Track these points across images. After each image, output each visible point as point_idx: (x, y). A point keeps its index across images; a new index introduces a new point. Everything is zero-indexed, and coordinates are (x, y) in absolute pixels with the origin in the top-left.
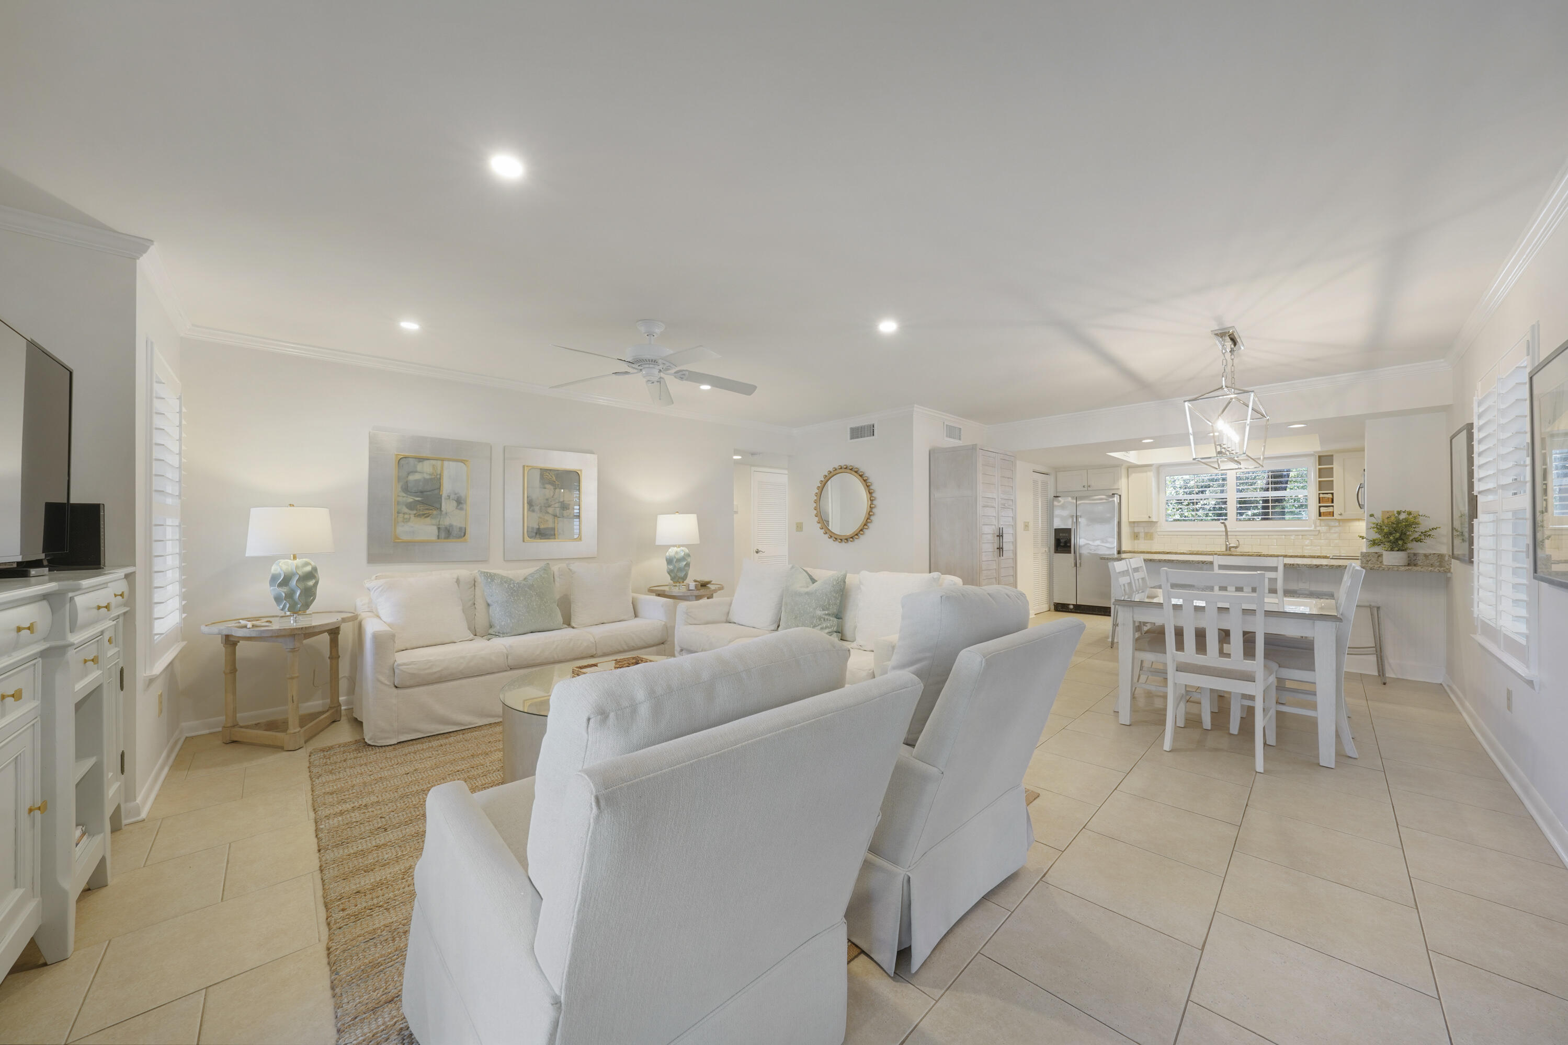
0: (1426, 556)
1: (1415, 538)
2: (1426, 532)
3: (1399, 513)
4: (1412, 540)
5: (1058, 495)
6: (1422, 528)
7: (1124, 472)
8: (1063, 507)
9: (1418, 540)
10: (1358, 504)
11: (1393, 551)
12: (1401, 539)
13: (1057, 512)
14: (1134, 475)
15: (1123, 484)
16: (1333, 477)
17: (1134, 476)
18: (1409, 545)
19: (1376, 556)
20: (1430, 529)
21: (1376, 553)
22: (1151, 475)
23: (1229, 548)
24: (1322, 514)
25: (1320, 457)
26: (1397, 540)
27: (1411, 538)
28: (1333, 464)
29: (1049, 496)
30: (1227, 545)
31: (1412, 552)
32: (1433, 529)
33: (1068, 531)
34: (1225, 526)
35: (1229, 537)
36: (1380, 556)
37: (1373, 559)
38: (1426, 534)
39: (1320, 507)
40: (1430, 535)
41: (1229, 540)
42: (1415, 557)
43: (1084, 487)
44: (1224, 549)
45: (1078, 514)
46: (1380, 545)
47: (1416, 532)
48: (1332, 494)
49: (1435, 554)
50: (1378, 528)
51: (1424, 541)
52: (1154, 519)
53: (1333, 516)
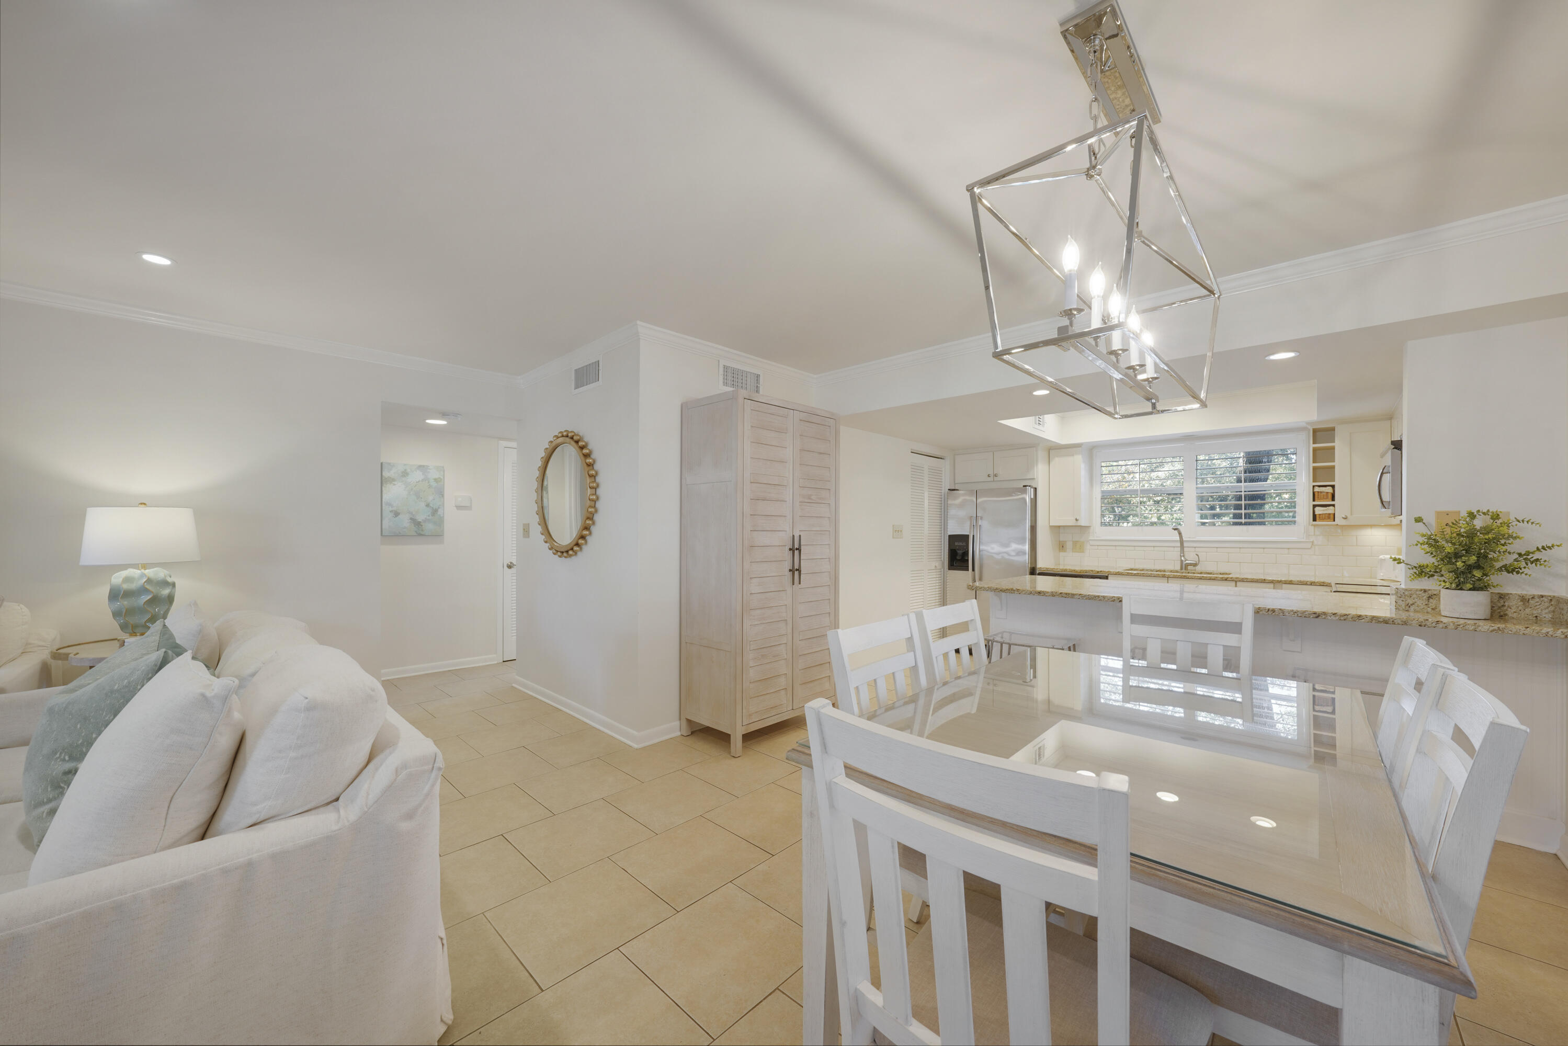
0: (1524, 600)
1: (1505, 566)
2: (1528, 553)
3: (1472, 516)
4: (1500, 569)
5: (956, 488)
6: (1517, 547)
7: (1041, 454)
8: (961, 506)
9: (1510, 569)
10: (1379, 500)
11: (1461, 589)
12: (1478, 566)
13: (952, 512)
14: (1057, 459)
15: (1040, 473)
16: (1334, 461)
17: (1057, 462)
18: (1494, 578)
19: (1426, 595)
20: (1538, 549)
21: (1425, 591)
22: (1078, 461)
23: (1185, 566)
24: (1317, 516)
25: (1315, 431)
26: (1470, 568)
27: (1498, 565)
28: (1334, 442)
29: (943, 489)
30: (1182, 561)
31: (1496, 590)
32: (1543, 548)
33: (965, 538)
34: (1180, 534)
35: (1185, 549)
36: (1432, 596)
37: (1419, 602)
38: (1526, 557)
39: (1315, 506)
40: (1537, 560)
41: (1186, 554)
42: (1502, 601)
43: (989, 476)
44: (1178, 568)
45: (978, 515)
46: (1432, 576)
47: (1509, 553)
48: (1333, 487)
49: (1542, 596)
50: (1430, 545)
51: (1526, 571)
52: (1083, 523)
53: (1334, 521)
